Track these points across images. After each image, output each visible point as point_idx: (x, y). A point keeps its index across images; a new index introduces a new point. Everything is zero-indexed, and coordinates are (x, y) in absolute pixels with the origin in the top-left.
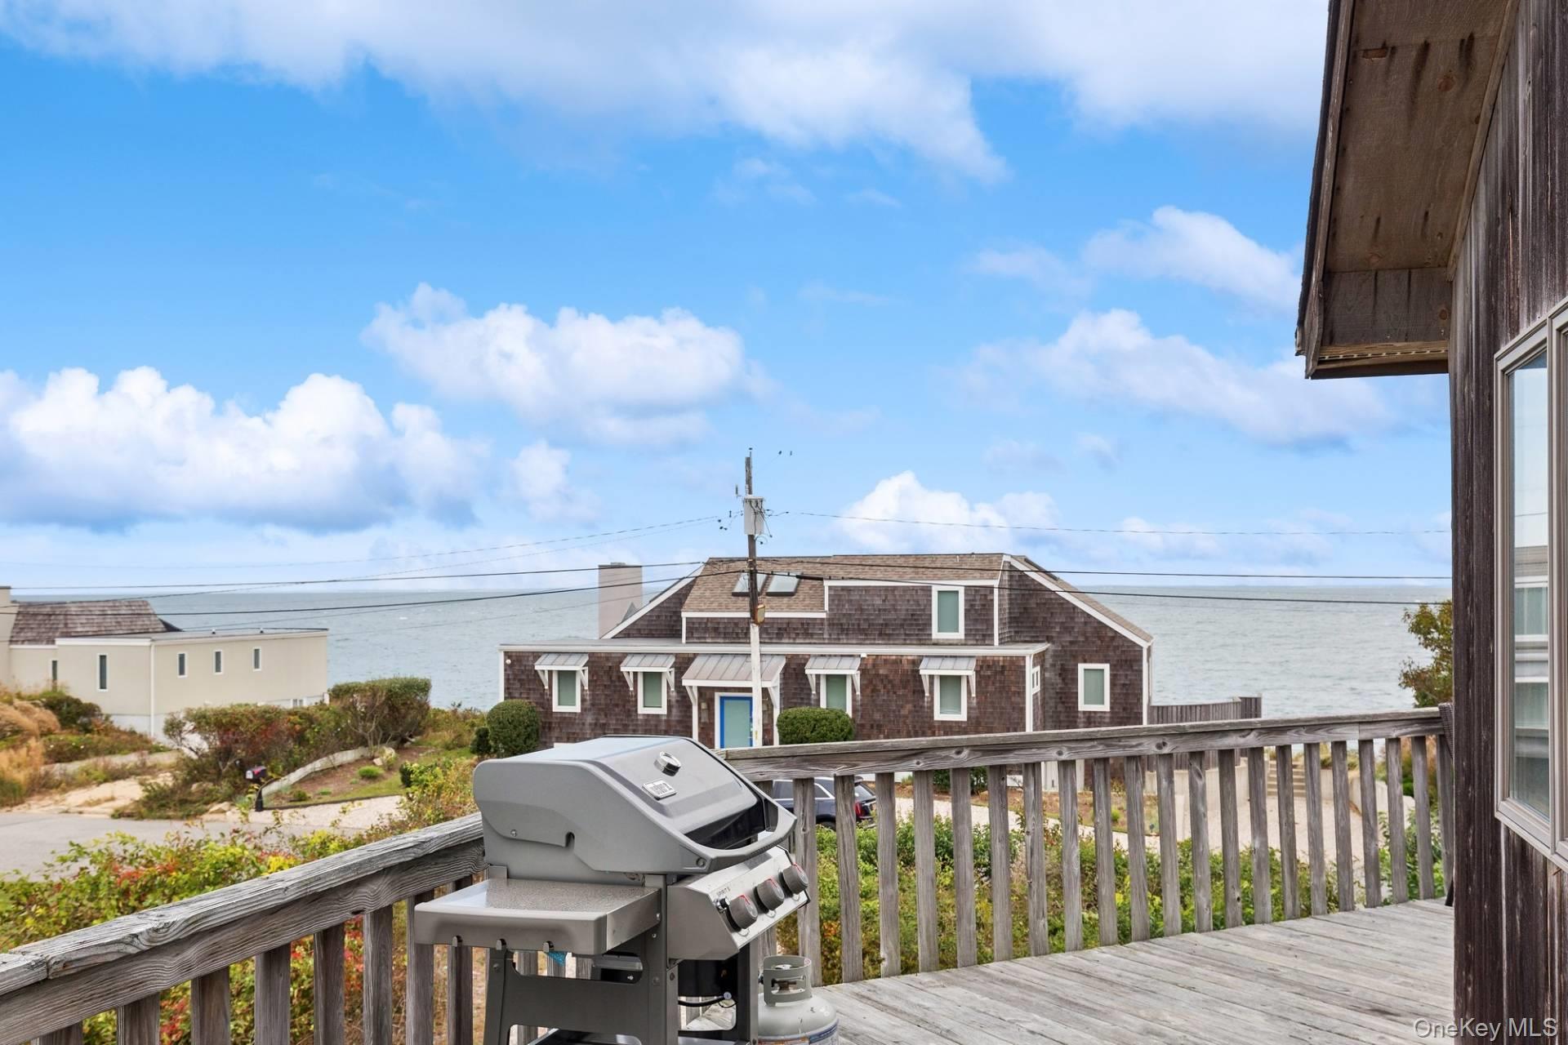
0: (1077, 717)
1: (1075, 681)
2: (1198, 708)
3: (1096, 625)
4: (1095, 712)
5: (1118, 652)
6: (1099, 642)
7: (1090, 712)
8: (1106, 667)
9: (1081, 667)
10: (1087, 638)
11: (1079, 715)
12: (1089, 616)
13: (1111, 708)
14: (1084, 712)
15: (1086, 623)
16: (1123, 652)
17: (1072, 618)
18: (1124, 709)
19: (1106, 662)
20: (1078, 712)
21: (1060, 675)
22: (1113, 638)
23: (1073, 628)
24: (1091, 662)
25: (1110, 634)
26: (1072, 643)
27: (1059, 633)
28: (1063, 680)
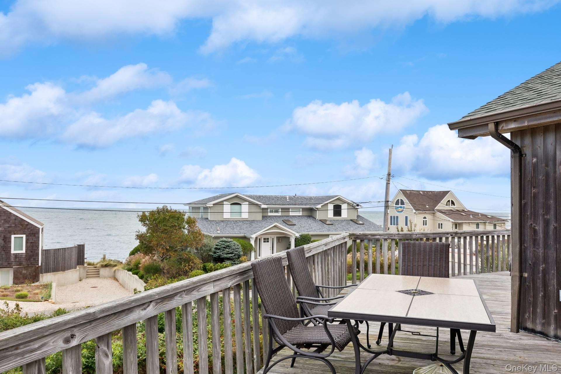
0: (11, 256)
1: (10, 242)
2: (62, 250)
3: (20, 220)
4: (19, 254)
5: (29, 230)
6: (21, 227)
7: (16, 254)
8: (24, 236)
9: (13, 236)
10: (16, 225)
11: (12, 255)
12: (17, 216)
13: (26, 251)
14: (14, 254)
15: (15, 219)
16: (31, 230)
17: (9, 217)
18: (31, 252)
19: (24, 234)
20: (11, 254)
21: (3, 240)
22: (27, 225)
23: (9, 221)
24: (17, 234)
25: (26, 223)
26: (9, 227)
27: (3, 223)
28: (5, 242)
